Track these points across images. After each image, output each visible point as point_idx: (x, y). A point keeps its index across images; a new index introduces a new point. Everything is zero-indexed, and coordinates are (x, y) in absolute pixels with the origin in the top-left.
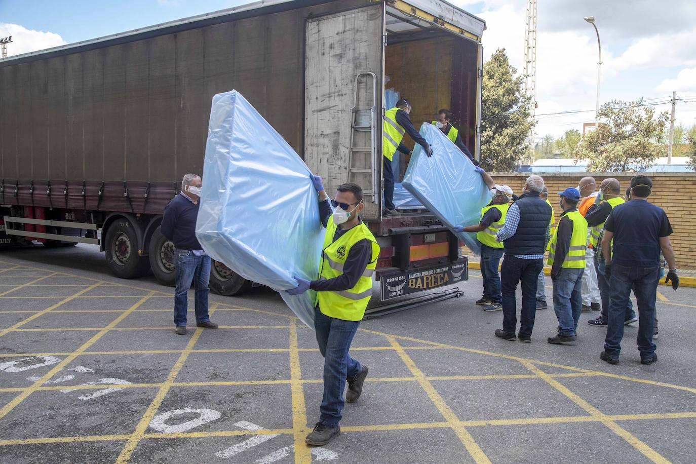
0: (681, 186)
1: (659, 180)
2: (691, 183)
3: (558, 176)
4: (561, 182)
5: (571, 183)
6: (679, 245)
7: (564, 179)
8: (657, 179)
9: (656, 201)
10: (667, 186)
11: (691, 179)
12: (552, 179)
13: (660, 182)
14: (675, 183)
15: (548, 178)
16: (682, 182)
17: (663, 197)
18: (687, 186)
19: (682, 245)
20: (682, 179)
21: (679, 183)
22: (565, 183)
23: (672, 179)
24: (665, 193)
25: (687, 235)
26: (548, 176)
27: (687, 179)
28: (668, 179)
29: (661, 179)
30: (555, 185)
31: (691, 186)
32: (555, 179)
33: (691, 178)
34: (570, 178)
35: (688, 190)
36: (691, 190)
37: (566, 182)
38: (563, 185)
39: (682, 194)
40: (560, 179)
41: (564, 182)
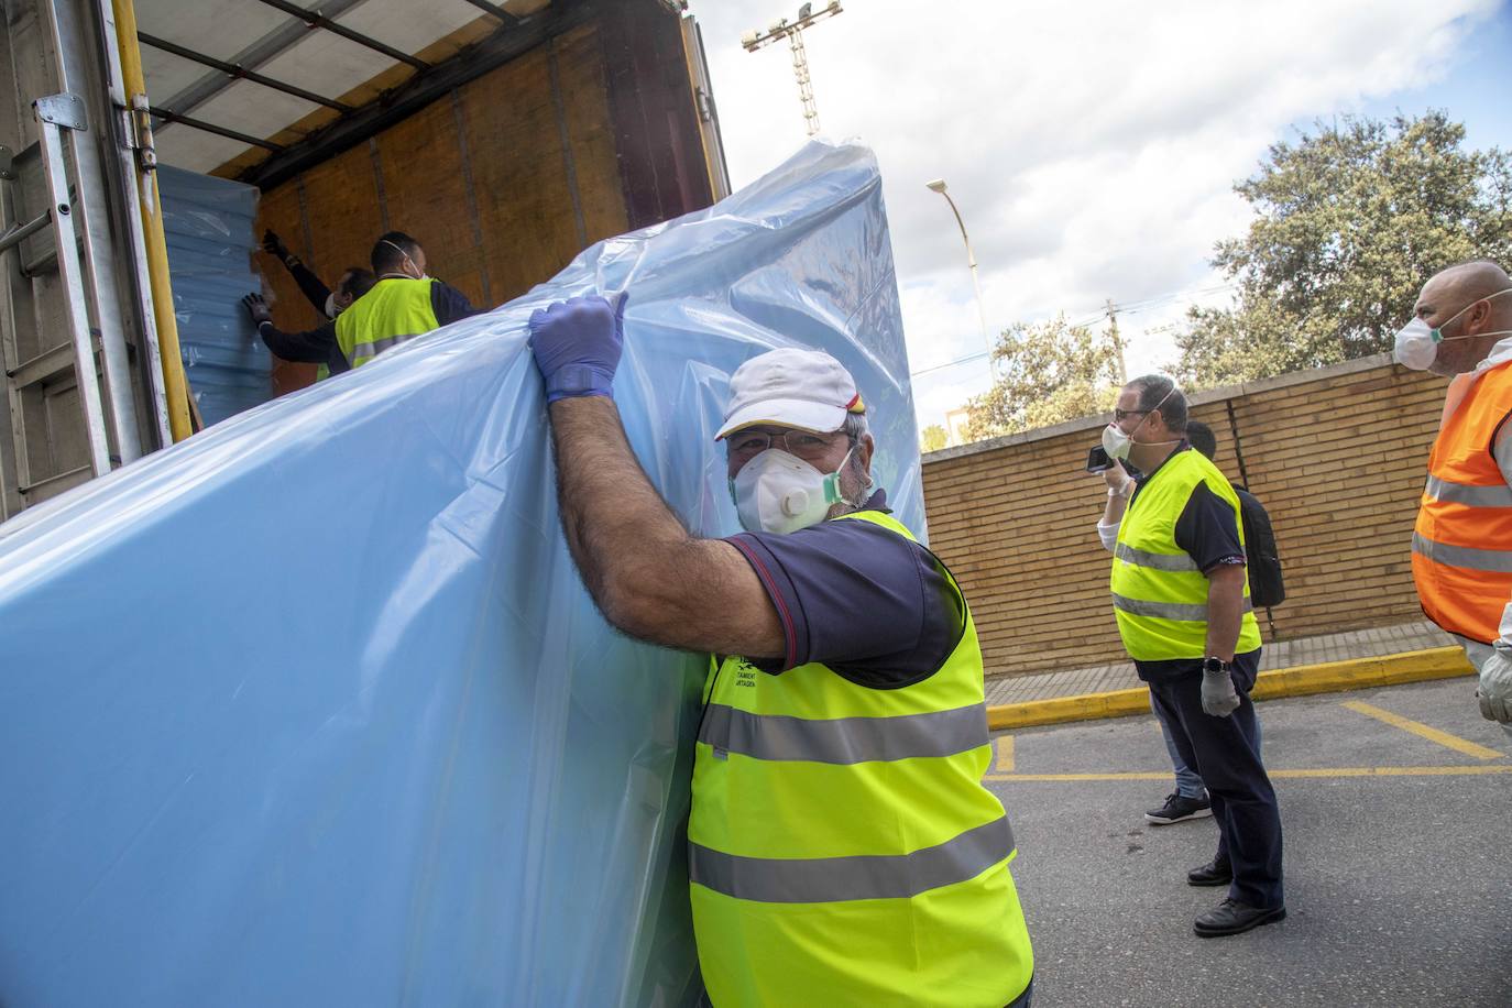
0: (1323, 406)
1: (1260, 403)
2: (1345, 391)
3: (998, 446)
4: (1007, 462)
5: (1034, 460)
6: (1357, 564)
7: (1012, 451)
8: (1256, 399)
9: (1268, 458)
10: (1286, 413)
11: (1343, 382)
12: (981, 458)
13: (1266, 407)
14: (1304, 400)
15: (973, 459)
16: (1322, 396)
17: (1284, 444)
18: (1339, 403)
19: (1367, 563)
20: (1320, 386)
21: (1314, 398)
22: (1019, 463)
23: (1294, 392)
24: (1286, 434)
25: (1369, 532)
26: (971, 452)
27: (1332, 383)
28: (1284, 393)
29: (1265, 397)
30: (994, 474)
31: (1349, 401)
32: (988, 456)
33: (1342, 379)
34: (1029, 448)
35: (1342, 413)
36: (1350, 411)
37: (1020, 459)
38: (1014, 469)
39: (1330, 426)
40: (1002, 454)
41: (1014, 460)
